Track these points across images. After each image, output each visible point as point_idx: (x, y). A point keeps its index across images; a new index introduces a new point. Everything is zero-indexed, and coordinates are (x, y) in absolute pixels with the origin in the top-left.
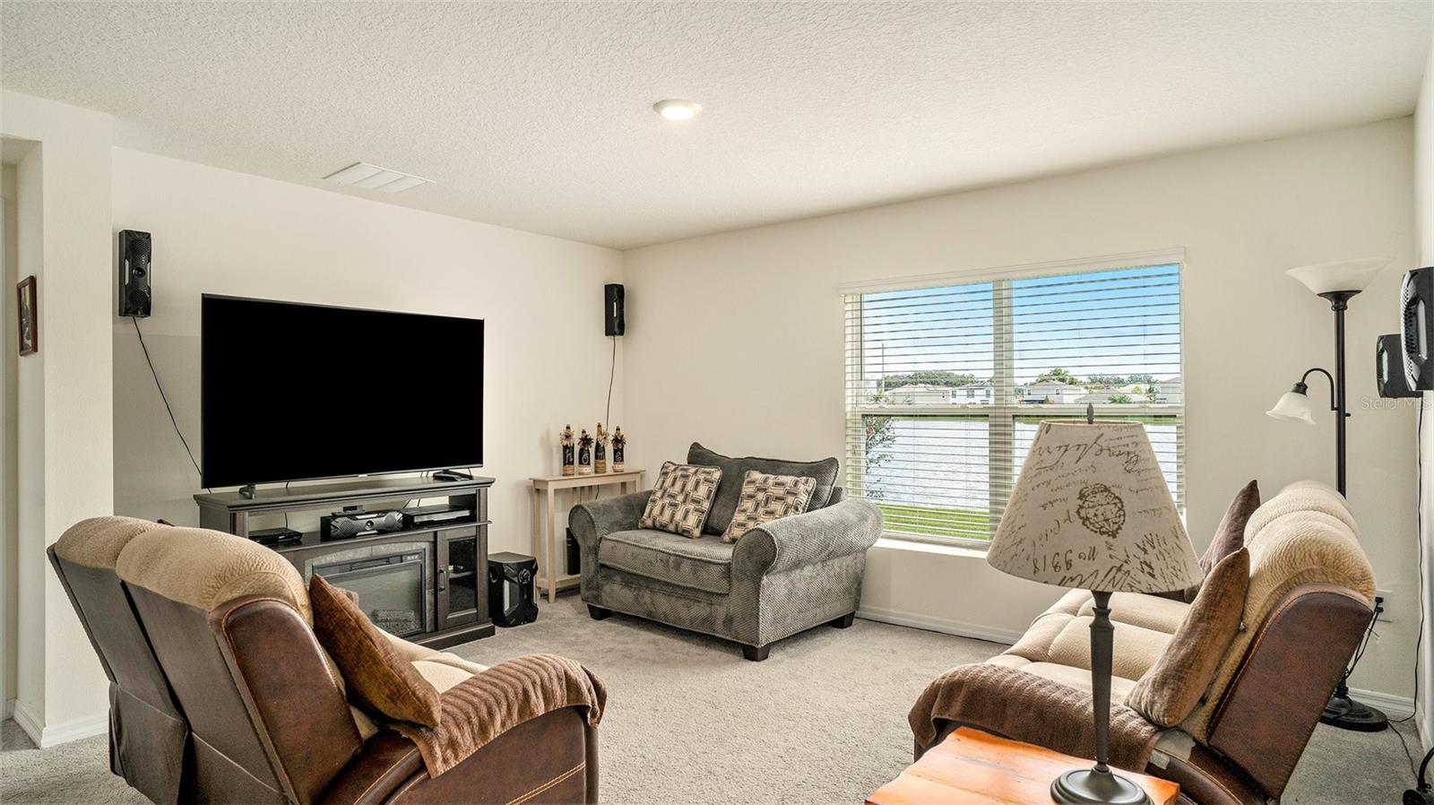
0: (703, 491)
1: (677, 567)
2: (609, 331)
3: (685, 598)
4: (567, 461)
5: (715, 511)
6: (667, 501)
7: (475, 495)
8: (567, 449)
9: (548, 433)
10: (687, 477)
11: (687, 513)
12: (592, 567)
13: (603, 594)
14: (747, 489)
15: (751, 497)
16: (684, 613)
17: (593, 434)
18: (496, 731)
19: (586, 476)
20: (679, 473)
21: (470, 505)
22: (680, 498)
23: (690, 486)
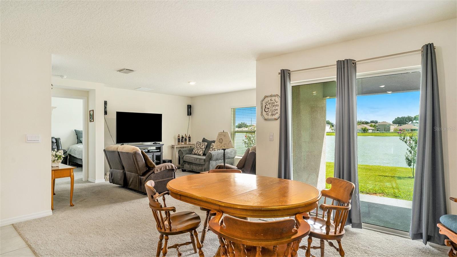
0: (203, 147)
1: (196, 160)
2: (188, 115)
3: (198, 166)
4: (179, 142)
5: (206, 151)
6: (197, 149)
7: (160, 147)
8: (179, 139)
9: (175, 136)
10: (201, 144)
11: (200, 151)
12: (182, 162)
13: (184, 167)
14: (211, 146)
15: (212, 148)
16: (198, 169)
17: (184, 136)
18: (162, 170)
19: (182, 144)
20: (199, 144)
21: (159, 149)
22: (199, 148)
23: (201, 146)
